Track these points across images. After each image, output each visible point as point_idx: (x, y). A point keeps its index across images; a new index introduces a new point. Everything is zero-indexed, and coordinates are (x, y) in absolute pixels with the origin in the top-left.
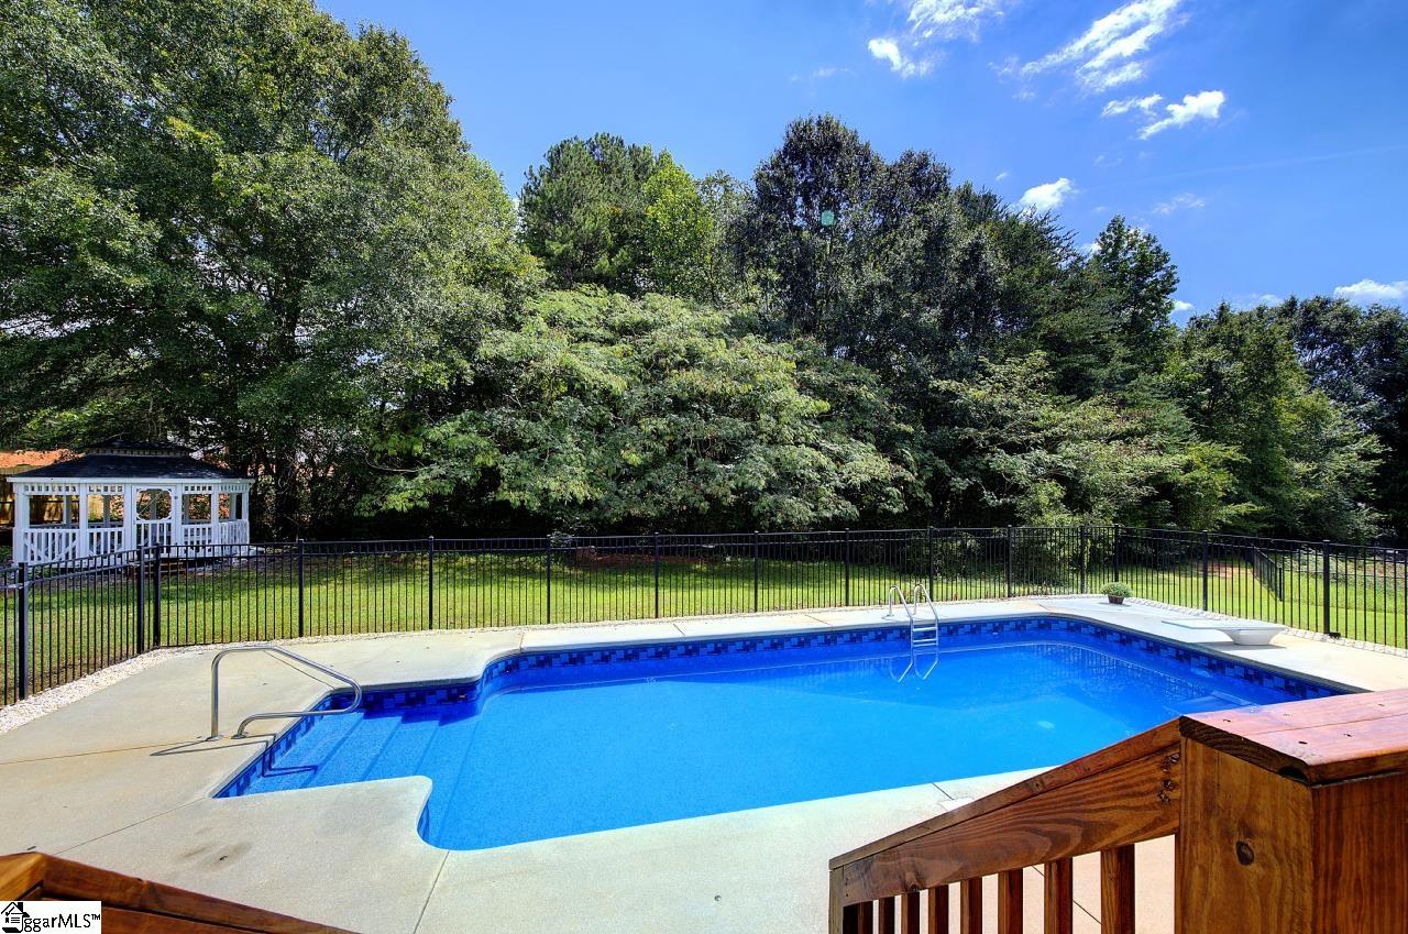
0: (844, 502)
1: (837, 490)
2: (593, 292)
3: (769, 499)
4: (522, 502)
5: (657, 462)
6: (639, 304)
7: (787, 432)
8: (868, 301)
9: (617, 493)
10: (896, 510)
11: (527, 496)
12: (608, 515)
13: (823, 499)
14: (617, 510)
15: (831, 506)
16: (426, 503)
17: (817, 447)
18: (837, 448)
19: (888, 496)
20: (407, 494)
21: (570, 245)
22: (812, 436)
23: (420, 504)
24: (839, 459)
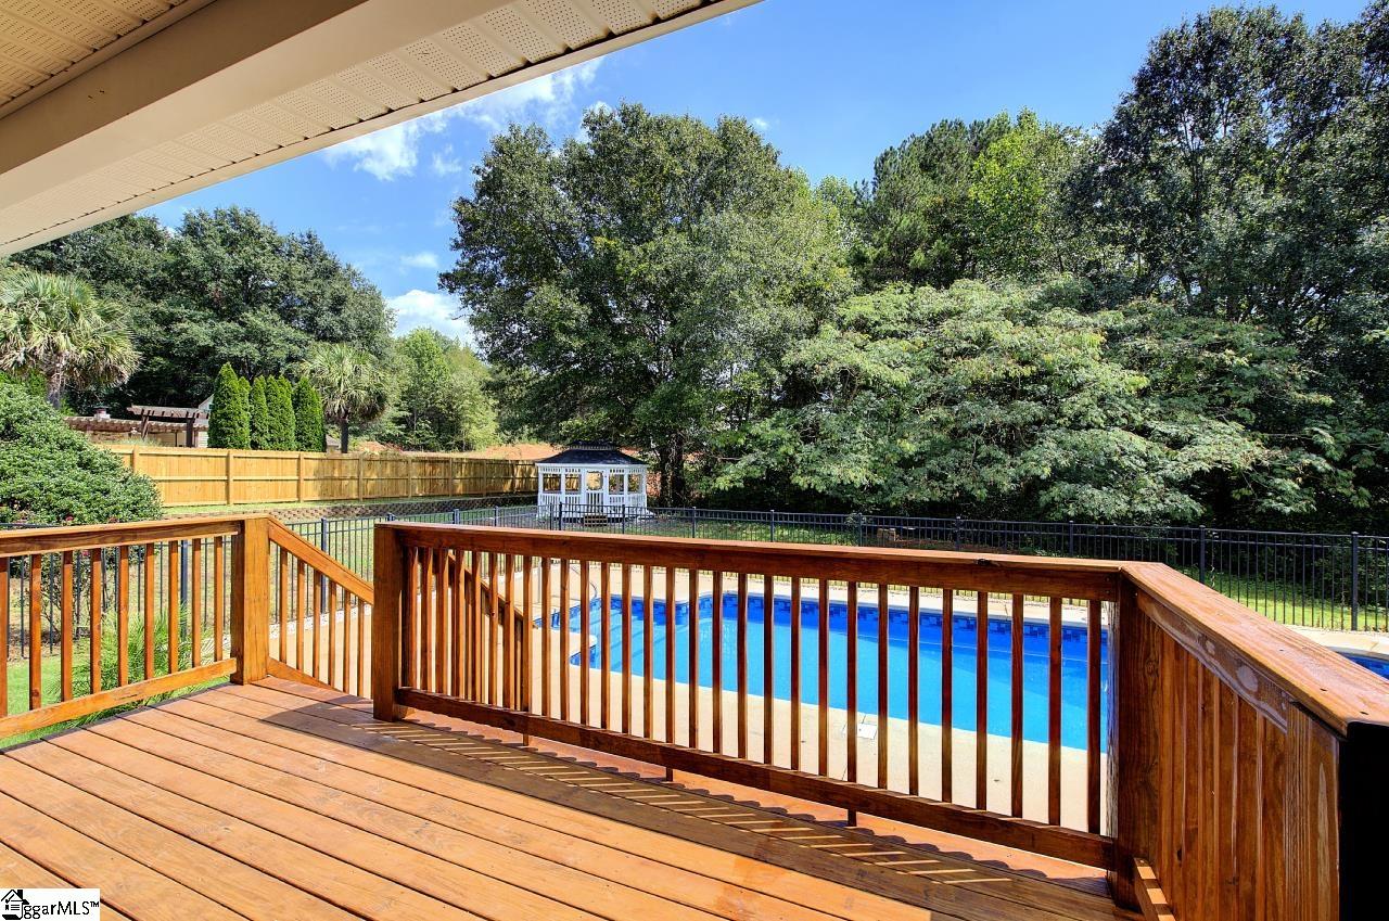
0: (1178, 496)
1: (1169, 482)
2: (898, 291)
3: (1062, 489)
4: (810, 485)
5: (937, 450)
6: (946, 293)
7: (1096, 414)
8: (1256, 237)
9: (901, 479)
10: (1288, 510)
11: (815, 480)
12: (889, 499)
13: (1142, 491)
14: (900, 493)
15: (1153, 499)
16: (741, 485)
17: (1144, 432)
18: (1172, 430)
19: (1278, 492)
20: (729, 477)
21: (885, 248)
22: (1139, 418)
23: (737, 484)
24: (1176, 444)
